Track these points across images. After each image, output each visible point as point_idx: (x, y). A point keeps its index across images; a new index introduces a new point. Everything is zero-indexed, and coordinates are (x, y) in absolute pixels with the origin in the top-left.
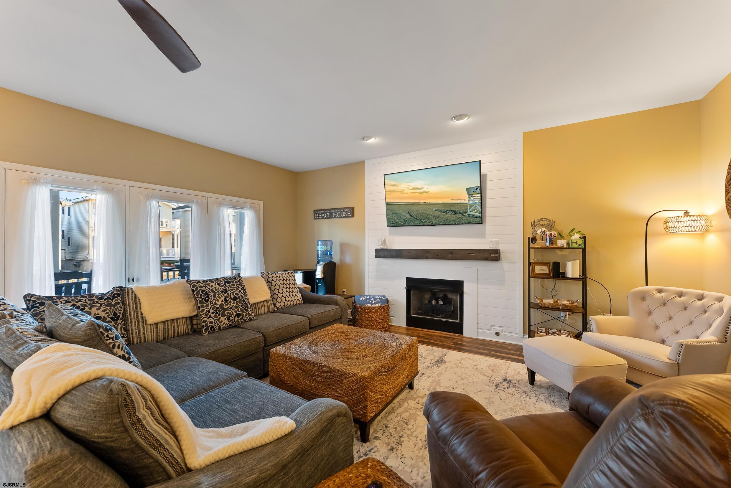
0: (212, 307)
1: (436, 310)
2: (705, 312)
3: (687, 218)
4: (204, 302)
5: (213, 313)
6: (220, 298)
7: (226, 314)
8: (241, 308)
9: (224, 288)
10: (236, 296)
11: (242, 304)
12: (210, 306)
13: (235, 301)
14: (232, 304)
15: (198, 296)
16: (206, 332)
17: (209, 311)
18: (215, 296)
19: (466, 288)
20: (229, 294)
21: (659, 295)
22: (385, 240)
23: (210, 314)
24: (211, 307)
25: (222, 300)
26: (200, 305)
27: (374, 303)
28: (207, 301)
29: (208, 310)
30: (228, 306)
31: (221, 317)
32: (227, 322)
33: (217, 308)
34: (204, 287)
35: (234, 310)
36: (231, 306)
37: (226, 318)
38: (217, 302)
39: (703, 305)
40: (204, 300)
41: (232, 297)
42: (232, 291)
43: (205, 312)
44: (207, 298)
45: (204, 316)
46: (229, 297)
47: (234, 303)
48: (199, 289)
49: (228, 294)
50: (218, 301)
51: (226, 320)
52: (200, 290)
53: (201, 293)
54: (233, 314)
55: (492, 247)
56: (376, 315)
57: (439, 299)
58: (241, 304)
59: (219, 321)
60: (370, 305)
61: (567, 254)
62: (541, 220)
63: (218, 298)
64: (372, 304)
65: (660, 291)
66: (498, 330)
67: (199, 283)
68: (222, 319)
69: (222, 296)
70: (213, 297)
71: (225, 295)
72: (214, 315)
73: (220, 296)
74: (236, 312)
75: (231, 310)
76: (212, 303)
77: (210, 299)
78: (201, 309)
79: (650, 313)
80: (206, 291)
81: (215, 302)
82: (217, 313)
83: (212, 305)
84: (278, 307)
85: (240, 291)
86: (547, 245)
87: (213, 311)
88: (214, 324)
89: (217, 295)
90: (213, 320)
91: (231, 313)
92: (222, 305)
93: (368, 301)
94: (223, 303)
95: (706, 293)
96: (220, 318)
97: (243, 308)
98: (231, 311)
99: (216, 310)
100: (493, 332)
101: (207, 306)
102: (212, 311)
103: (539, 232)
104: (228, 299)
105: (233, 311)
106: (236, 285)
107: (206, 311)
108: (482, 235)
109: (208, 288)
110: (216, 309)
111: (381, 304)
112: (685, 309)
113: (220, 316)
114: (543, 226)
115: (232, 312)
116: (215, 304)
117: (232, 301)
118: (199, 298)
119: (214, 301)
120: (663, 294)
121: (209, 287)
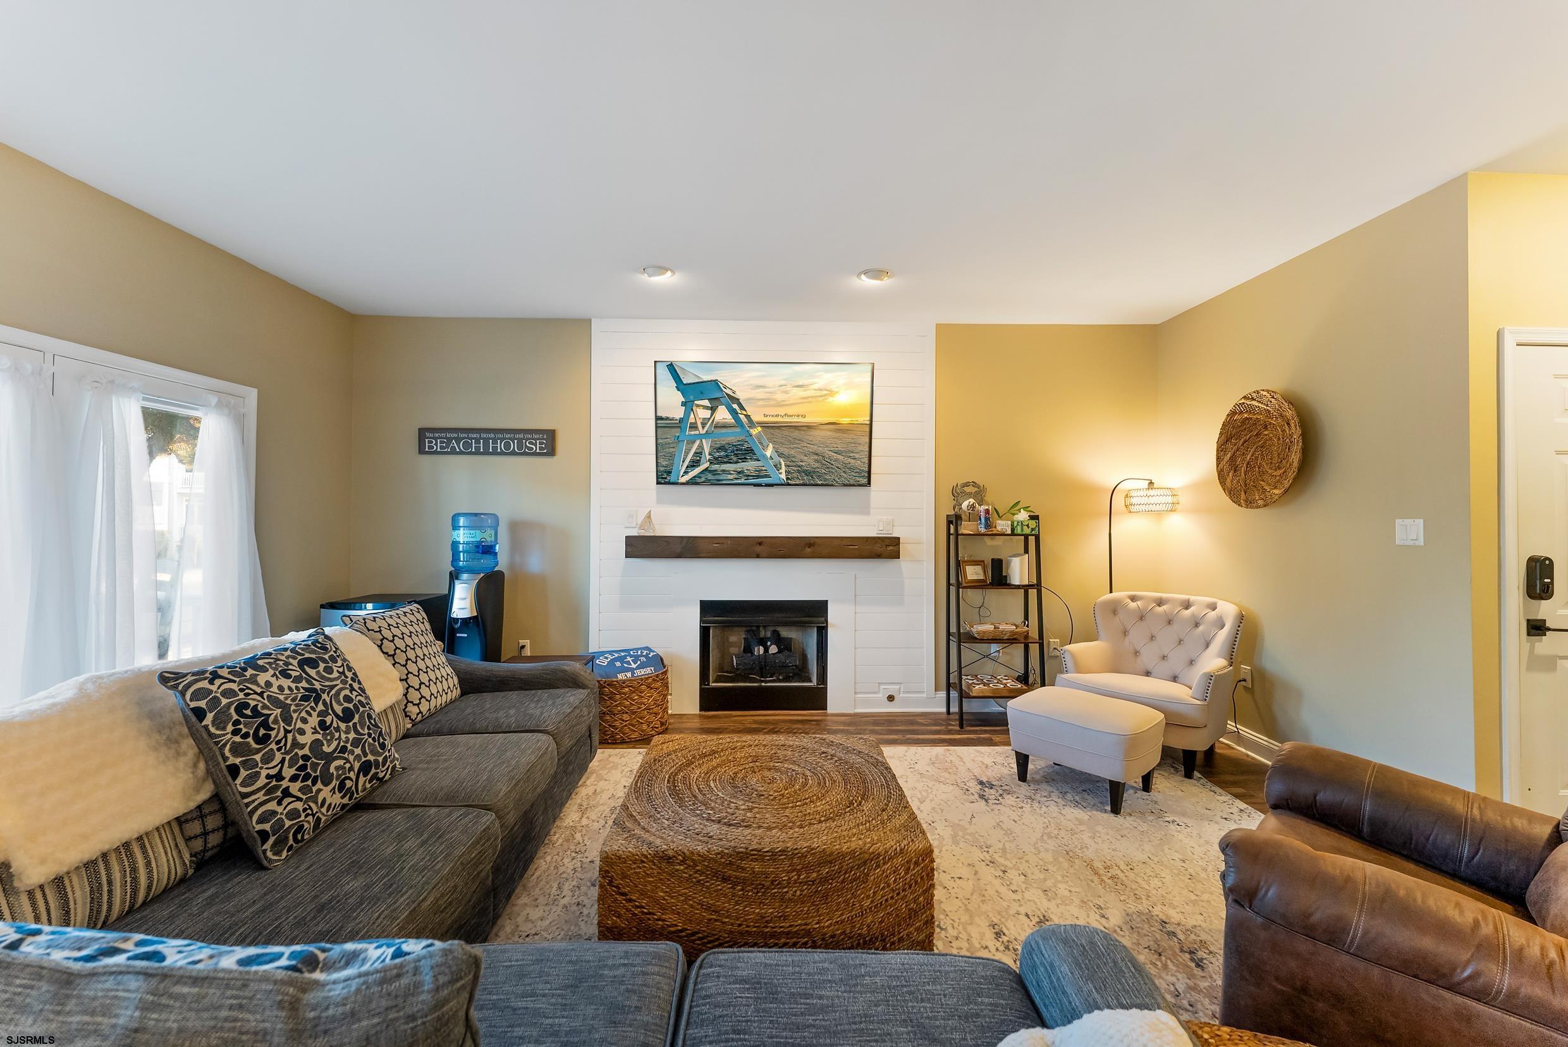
0: (288, 757)
1: (764, 668)
2: (1197, 625)
3: (1151, 492)
4: (255, 746)
5: (294, 779)
6: (304, 721)
7: (335, 773)
8: (369, 743)
9: (307, 686)
10: (346, 705)
11: (369, 728)
12: (278, 757)
13: (351, 724)
14: (343, 736)
15: (224, 729)
16: (278, 853)
17: (279, 777)
18: (287, 719)
19: (834, 615)
20: (328, 700)
21: (1133, 605)
22: (649, 516)
23: (285, 784)
24: (283, 760)
25: (315, 728)
26: (238, 761)
27: (638, 668)
28: (263, 740)
29: (273, 772)
30: (335, 743)
31: (321, 787)
32: (337, 799)
33: (305, 758)
34: (241, 690)
35: (352, 752)
36: (342, 744)
37: (334, 788)
38: (301, 739)
39: (1193, 615)
40: (250, 740)
41: (338, 709)
42: (333, 692)
43: (262, 781)
44: (262, 732)
45: (261, 796)
46: (330, 711)
47: (347, 732)
48: (224, 701)
49: (325, 703)
50: (302, 732)
51: (334, 793)
52: (229, 705)
53: (235, 717)
54: (351, 769)
55: (882, 532)
56: (649, 696)
57: (769, 643)
58: (366, 731)
59: (316, 803)
60: (629, 675)
61: (1000, 543)
62: (966, 485)
63: (299, 725)
64: (632, 670)
65: (1133, 599)
66: (892, 689)
67: (218, 682)
68: (325, 793)
69: (310, 715)
70: (282, 724)
71: (318, 710)
72: (299, 784)
73: (303, 714)
74: (358, 757)
75: (346, 755)
76: (285, 745)
77: (273, 733)
78: (243, 773)
79: (1125, 633)
80: (252, 703)
81: (294, 739)
82: (305, 779)
83: (287, 753)
84: (413, 717)
85: (351, 685)
86: (983, 530)
87: (293, 771)
88: (302, 818)
89: (295, 711)
90: (299, 805)
91: (347, 766)
92: (316, 744)
93: (618, 664)
94: (319, 737)
95: (1192, 598)
96: (319, 791)
97: (374, 739)
98: (345, 759)
99: (303, 768)
100: (882, 696)
101: (268, 758)
102: (288, 772)
103: (965, 505)
104: (328, 720)
105: (351, 758)
106: (335, 669)
107: (268, 777)
108: (865, 509)
109: (256, 693)
110: (301, 762)
111: (653, 669)
112: (1169, 622)
113: (319, 785)
114: (970, 495)
115: (348, 761)
116: (295, 744)
117: (343, 726)
118: (229, 736)
119: (290, 736)
120: (1139, 603)
121: (259, 690)
